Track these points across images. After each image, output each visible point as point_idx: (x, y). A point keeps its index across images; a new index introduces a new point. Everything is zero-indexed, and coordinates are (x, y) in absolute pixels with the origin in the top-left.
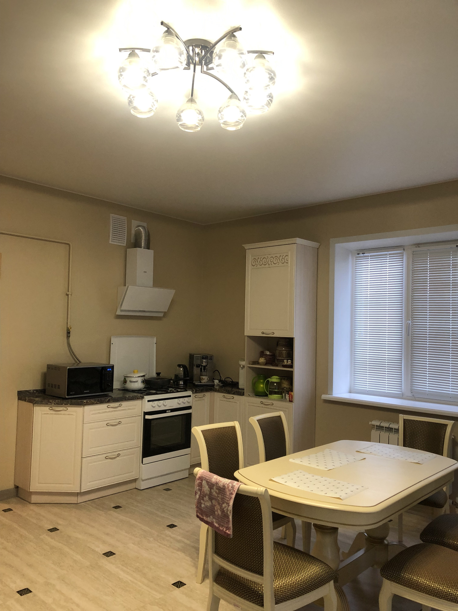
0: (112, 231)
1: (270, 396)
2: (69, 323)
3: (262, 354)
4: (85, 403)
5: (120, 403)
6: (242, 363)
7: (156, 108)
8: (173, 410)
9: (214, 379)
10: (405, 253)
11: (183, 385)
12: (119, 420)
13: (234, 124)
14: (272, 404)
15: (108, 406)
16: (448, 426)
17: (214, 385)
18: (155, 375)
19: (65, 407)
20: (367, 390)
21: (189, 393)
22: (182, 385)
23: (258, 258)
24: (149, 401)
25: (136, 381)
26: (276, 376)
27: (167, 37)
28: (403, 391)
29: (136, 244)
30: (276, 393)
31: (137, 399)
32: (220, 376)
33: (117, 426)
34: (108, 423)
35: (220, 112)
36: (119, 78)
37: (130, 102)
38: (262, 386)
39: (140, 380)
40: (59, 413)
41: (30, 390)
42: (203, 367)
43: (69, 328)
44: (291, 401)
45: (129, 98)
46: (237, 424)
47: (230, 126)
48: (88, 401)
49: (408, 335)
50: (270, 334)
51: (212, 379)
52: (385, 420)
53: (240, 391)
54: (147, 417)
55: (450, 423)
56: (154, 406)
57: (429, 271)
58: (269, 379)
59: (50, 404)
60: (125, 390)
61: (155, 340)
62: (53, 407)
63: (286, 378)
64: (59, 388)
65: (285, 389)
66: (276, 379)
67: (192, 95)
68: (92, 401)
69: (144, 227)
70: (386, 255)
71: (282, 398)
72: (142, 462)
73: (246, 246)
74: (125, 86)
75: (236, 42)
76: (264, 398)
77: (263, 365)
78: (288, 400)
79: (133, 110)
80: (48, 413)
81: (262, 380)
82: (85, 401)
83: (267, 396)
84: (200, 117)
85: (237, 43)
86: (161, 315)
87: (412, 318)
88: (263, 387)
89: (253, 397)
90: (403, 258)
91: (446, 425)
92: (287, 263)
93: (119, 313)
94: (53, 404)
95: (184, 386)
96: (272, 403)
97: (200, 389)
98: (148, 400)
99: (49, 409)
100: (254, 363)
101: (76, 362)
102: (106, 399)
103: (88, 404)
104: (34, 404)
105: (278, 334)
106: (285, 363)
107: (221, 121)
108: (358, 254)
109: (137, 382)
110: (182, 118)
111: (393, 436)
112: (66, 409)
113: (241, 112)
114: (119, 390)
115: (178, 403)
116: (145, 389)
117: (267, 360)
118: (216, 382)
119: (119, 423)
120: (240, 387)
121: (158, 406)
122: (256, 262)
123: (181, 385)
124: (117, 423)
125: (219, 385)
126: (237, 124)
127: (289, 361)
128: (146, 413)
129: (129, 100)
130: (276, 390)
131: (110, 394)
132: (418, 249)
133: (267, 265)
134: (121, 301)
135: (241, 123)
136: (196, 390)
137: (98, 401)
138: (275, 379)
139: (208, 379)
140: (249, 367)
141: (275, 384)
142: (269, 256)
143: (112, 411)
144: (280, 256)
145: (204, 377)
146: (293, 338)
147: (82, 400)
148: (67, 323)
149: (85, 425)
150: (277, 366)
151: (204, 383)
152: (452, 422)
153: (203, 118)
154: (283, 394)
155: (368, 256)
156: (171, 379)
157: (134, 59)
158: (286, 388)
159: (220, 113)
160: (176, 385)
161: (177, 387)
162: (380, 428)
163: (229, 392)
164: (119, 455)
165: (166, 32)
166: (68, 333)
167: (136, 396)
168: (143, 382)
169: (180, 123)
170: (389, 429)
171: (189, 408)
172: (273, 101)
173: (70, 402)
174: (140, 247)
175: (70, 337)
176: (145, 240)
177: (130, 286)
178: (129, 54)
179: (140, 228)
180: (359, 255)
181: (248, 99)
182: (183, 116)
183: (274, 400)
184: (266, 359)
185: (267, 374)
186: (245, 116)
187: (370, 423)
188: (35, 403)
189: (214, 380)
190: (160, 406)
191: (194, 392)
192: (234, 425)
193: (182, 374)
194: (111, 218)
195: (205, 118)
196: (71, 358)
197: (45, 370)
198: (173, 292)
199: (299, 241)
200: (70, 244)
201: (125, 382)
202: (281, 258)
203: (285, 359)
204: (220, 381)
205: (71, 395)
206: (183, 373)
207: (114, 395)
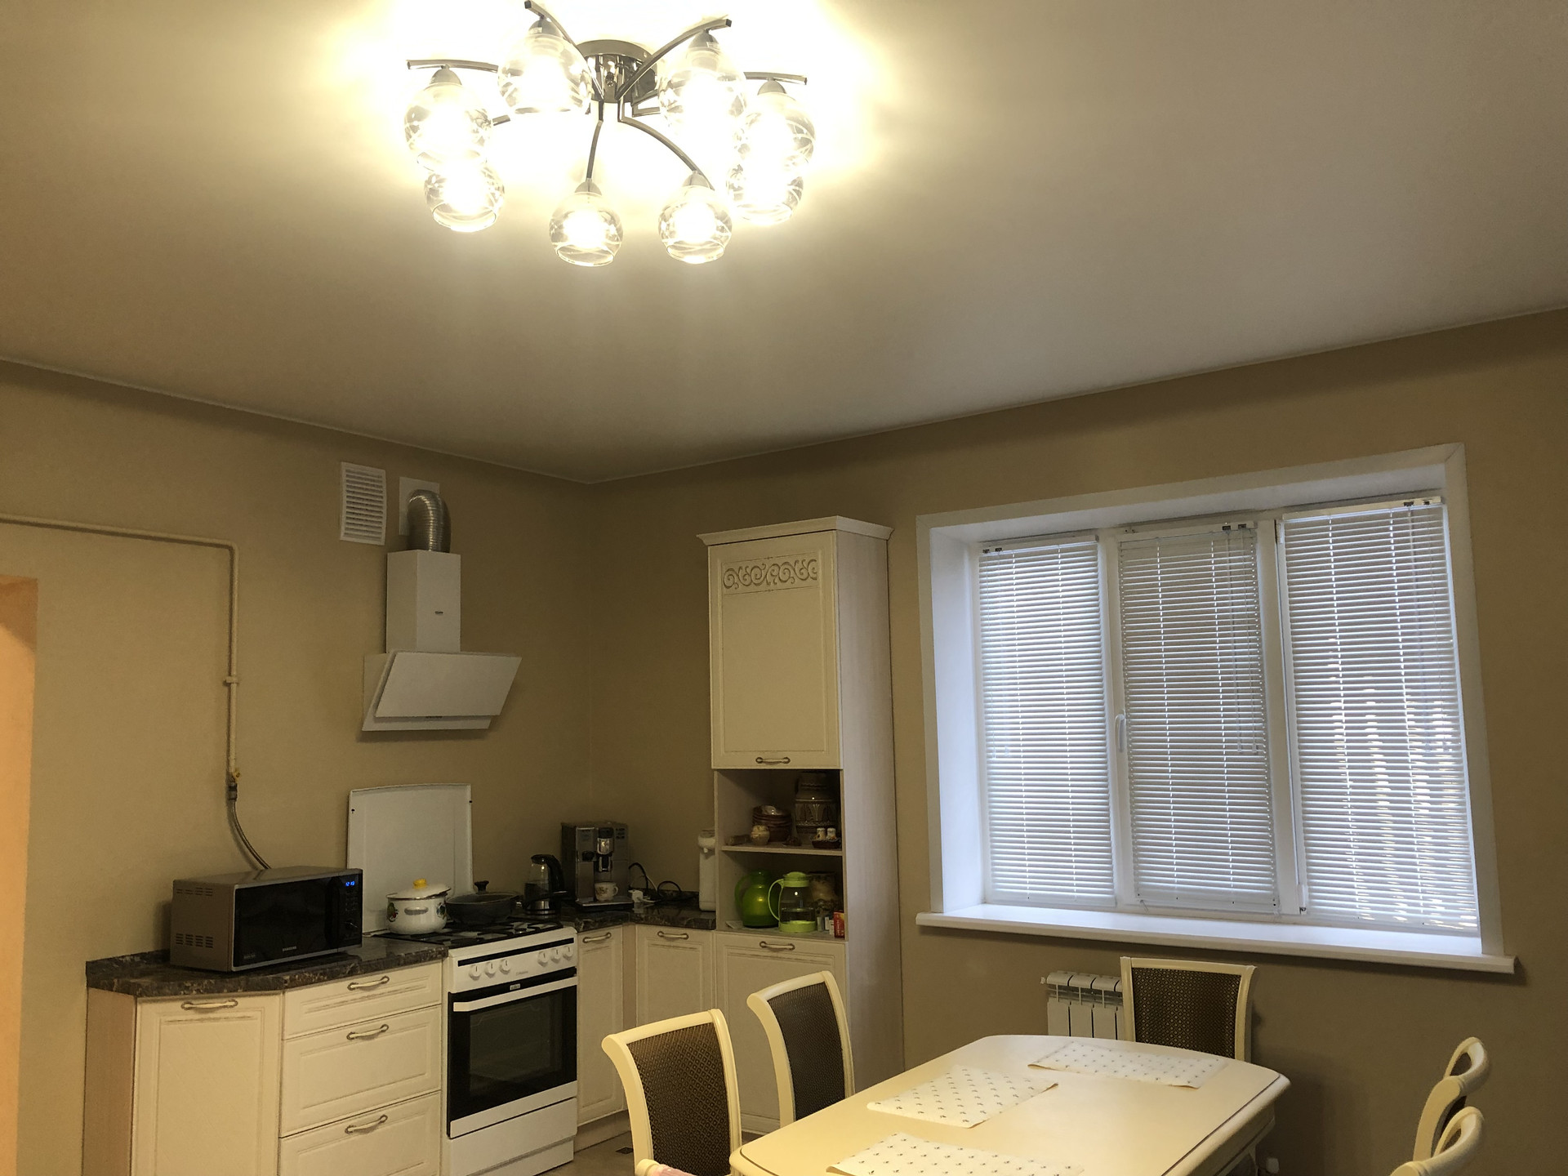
0: (348, 507)
1: (783, 926)
2: (232, 763)
3: (757, 817)
4: (286, 982)
5: (383, 975)
6: (707, 842)
7: (500, 209)
8: (526, 983)
9: (631, 889)
10: (1100, 547)
11: (551, 912)
12: (382, 1022)
13: (699, 248)
14: (791, 947)
15: (352, 986)
16: (1242, 979)
17: (632, 905)
18: (469, 888)
19: (229, 997)
20: (1026, 894)
21: (567, 932)
22: (546, 912)
23: (740, 568)
24: (461, 963)
25: (423, 909)
26: (798, 873)
27: (540, 39)
28: (1116, 892)
29: (413, 540)
30: (798, 917)
31: (429, 960)
32: (647, 879)
33: (376, 1040)
34: (352, 1033)
35: (664, 218)
36: (409, 137)
37: (433, 192)
38: (761, 900)
39: (433, 905)
40: (211, 1015)
41: (123, 957)
42: (601, 858)
43: (235, 775)
44: (840, 936)
45: (428, 182)
46: (717, 1017)
47: (690, 253)
48: (297, 976)
49: (1121, 750)
50: (778, 762)
51: (625, 889)
52: (1080, 971)
53: (703, 916)
54: (459, 1007)
55: (1246, 971)
56: (476, 975)
57: (1163, 591)
58: (781, 882)
59: (184, 994)
60: (393, 936)
61: (468, 793)
62: (193, 1002)
63: (824, 875)
64: (209, 944)
65: (821, 903)
66: (800, 879)
67: (589, 175)
68: (307, 975)
69: (432, 496)
70: (1056, 552)
71: (816, 929)
72: (449, 1134)
73: (707, 538)
74: (424, 155)
75: (715, 52)
76: (770, 934)
77: (764, 845)
78: (832, 933)
79: (438, 213)
80: (178, 1018)
81: (761, 884)
82: (287, 978)
83: (777, 926)
84: (613, 230)
85: (719, 57)
86: (485, 724)
87: (1126, 706)
88: (765, 904)
89: (739, 930)
90: (1096, 560)
91: (1237, 976)
92: (815, 579)
93: (370, 726)
94: (194, 992)
95: (552, 914)
96: (791, 945)
97: (598, 919)
98: (459, 962)
99: (182, 1007)
100: (739, 840)
101: (255, 867)
102: (344, 966)
103: (294, 985)
104: (136, 997)
105: (799, 762)
106: (819, 836)
107: (670, 242)
108: (986, 551)
109: (425, 911)
110: (565, 231)
111: (1103, 1012)
112: (233, 1003)
113: (717, 218)
114: (375, 936)
115: (542, 964)
116: (446, 930)
117: (772, 830)
118: (637, 895)
119: (384, 1029)
120: (703, 905)
121: (487, 974)
122: (736, 577)
123: (545, 910)
124: (378, 1031)
125: (645, 904)
126: (708, 246)
127: (829, 829)
128: (455, 998)
129: (429, 186)
130: (798, 910)
131: (351, 950)
132: (1130, 536)
133: (762, 587)
134: (376, 694)
135: (718, 245)
136: (585, 923)
137: (324, 974)
138: (794, 880)
139: (615, 889)
140: (726, 852)
141: (796, 894)
142: (769, 563)
143: (363, 999)
144: (796, 562)
145: (604, 886)
146: (839, 770)
147: (279, 975)
148: (228, 762)
149: (287, 1045)
150: (798, 844)
151: (606, 901)
152: (1250, 969)
153: (619, 230)
154: (819, 919)
155: (1010, 556)
156: (517, 898)
157: (446, 89)
158: (825, 902)
159: (665, 221)
160: (529, 912)
161: (533, 916)
162: (1068, 992)
163: (674, 923)
164: (384, 1118)
165: (539, 24)
166: (232, 788)
167: (426, 952)
168: (442, 910)
169: (560, 245)
170: (1092, 994)
171: (570, 972)
172: (804, 192)
173: (243, 983)
174: (424, 547)
175: (235, 799)
176: (437, 528)
177: (399, 655)
178: (435, 76)
179: (423, 497)
180: (988, 554)
181: (740, 188)
182: (568, 228)
183: (795, 935)
184: (769, 828)
185: (771, 868)
186: (730, 228)
187: (1043, 980)
188: (138, 993)
189: (631, 891)
190: (491, 975)
191: (581, 929)
192: (711, 1021)
193: (547, 882)
194: (344, 474)
195: (626, 230)
196: (240, 856)
197: (169, 895)
198: (514, 662)
199: (842, 522)
200: (235, 547)
201: (392, 913)
202: (799, 566)
203: (819, 827)
204: (646, 892)
205: (249, 962)
206: (547, 878)
207: (366, 951)
